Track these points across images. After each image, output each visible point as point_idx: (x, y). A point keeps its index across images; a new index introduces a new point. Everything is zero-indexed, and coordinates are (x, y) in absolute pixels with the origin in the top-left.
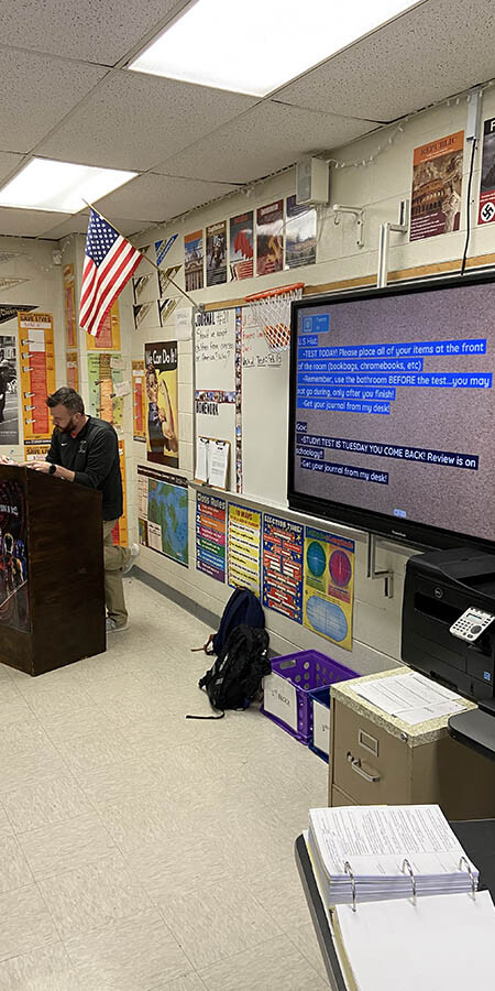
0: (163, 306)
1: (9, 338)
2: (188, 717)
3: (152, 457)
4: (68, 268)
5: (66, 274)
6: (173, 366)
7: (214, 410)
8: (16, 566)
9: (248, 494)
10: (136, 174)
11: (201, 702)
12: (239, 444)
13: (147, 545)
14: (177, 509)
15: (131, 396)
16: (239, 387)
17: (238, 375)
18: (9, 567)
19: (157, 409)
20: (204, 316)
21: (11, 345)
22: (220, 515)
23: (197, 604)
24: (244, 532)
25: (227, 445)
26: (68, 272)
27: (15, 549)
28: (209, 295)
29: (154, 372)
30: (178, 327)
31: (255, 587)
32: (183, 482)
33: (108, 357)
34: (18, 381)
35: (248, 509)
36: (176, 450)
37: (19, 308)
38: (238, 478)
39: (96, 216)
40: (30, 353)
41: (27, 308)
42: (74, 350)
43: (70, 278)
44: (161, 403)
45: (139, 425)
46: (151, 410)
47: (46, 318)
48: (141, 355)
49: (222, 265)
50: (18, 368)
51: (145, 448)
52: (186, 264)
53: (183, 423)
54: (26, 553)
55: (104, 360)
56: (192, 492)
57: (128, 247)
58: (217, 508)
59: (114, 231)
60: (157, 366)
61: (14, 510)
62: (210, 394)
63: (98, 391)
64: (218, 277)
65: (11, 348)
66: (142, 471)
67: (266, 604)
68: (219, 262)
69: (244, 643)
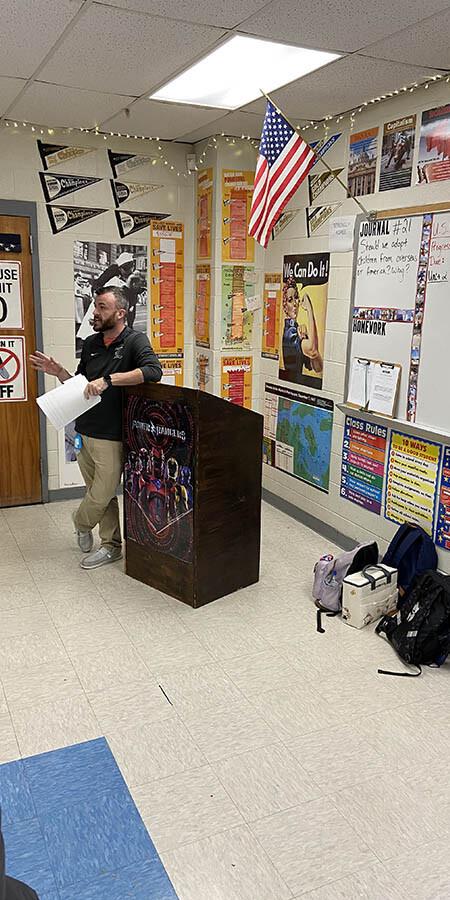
0: (312, 216)
1: (141, 248)
2: (380, 671)
3: (283, 375)
4: (205, 173)
5: (200, 181)
6: (323, 280)
7: (379, 329)
8: (180, 493)
9: (420, 424)
10: (337, 56)
11: (384, 653)
12: (414, 369)
13: (273, 465)
14: (318, 433)
15: (261, 311)
16: (420, 305)
17: (421, 291)
18: (172, 495)
19: (296, 325)
20: (376, 224)
21: (143, 255)
22: (379, 443)
23: (338, 532)
24: (413, 464)
25: (397, 369)
26: (205, 178)
27: (180, 477)
28: (380, 201)
29: (294, 286)
30: (336, 235)
31: (427, 525)
32: (330, 404)
33: (242, 268)
34: (148, 293)
35: (420, 440)
36: (320, 369)
37: (153, 216)
38: (409, 406)
39: (272, 109)
40: (161, 264)
41: (159, 217)
42: (206, 262)
43: (206, 184)
44: (303, 319)
45: (270, 341)
46: (287, 326)
47: (178, 228)
48: (279, 267)
49: (404, 166)
50: (148, 280)
51: (278, 365)
52: (351, 167)
53: (333, 340)
54: (193, 481)
55: (238, 272)
56: (339, 417)
57: (303, 147)
58: (373, 435)
59: (290, 128)
60: (298, 280)
61: (181, 435)
62: (376, 312)
63: (230, 305)
64: (397, 179)
65: (142, 259)
66: (270, 389)
67: (442, 545)
68: (400, 163)
69: (442, 594)
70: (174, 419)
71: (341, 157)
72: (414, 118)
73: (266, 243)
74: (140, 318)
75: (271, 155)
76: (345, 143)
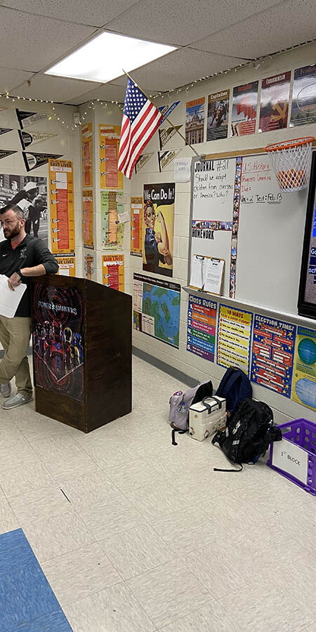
0: (162, 157)
1: (42, 179)
2: (215, 470)
3: (145, 268)
4: (86, 127)
5: (83, 132)
6: (171, 202)
7: (210, 236)
8: (74, 352)
9: (238, 299)
10: (174, 48)
11: (217, 457)
12: (234, 262)
13: (141, 330)
14: (170, 306)
15: (129, 223)
16: (236, 219)
17: (236, 209)
18: (68, 353)
19: (154, 233)
20: (204, 163)
21: (44, 183)
22: (212, 313)
23: (186, 375)
24: (235, 327)
25: (222, 262)
26: (87, 130)
27: (73, 340)
28: (208, 148)
29: (152, 206)
30: (178, 171)
31: (245, 368)
32: (178, 287)
33: (115, 194)
34: (48, 210)
35: (239, 310)
36: (171, 263)
37: (50, 156)
38: (231, 287)
39: (132, 84)
40: (57, 190)
41: (54, 157)
42: (89, 189)
43: (88, 134)
44: (158, 228)
45: (136, 244)
46: (148, 233)
47: (70, 165)
48: (141, 193)
49: (222, 124)
50: (48, 201)
51: (141, 261)
52: (187, 124)
53: (179, 244)
54: (83, 343)
55: (112, 196)
56: (184, 296)
57: (153, 110)
58: (208, 308)
59: (144, 96)
60: (154, 202)
61: (73, 311)
62: (207, 224)
63: (107, 219)
64: (218, 132)
65: (43, 186)
66: (137, 277)
67: (255, 381)
68: (220, 122)
69: (255, 413)
70: (68, 300)
71: (181, 117)
72: (228, 91)
73: (130, 175)
74: (43, 228)
75: (132, 115)
76: (182, 108)
